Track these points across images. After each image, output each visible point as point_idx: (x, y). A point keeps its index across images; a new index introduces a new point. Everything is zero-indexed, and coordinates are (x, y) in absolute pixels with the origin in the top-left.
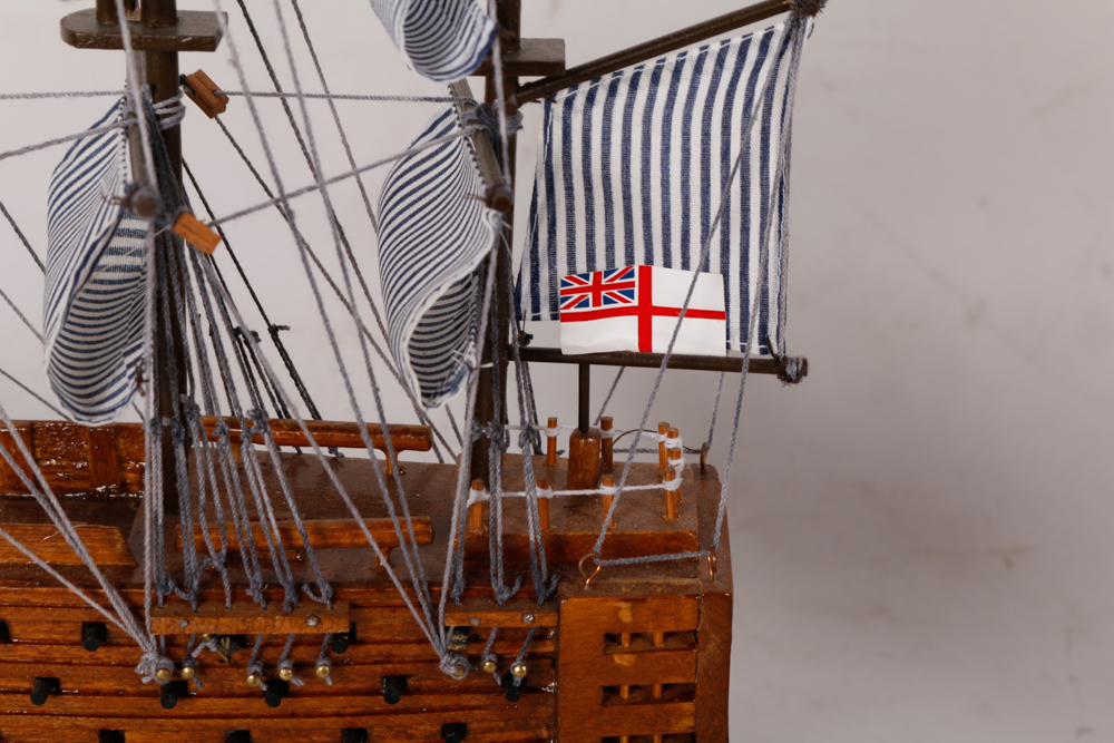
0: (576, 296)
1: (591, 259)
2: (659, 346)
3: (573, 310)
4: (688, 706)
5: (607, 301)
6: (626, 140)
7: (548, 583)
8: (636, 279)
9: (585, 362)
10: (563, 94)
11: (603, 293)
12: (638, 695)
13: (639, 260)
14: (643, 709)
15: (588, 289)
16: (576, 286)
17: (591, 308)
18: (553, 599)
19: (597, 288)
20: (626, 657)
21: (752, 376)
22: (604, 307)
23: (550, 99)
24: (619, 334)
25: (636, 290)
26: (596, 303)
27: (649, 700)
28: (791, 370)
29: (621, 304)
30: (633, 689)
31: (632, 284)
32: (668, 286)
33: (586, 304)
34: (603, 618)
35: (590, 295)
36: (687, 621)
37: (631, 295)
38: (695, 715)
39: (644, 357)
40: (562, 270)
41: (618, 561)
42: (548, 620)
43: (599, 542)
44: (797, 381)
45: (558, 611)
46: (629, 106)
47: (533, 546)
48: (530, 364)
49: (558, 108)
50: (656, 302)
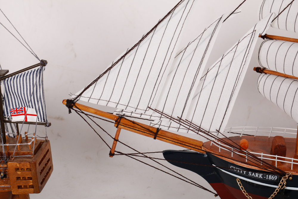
0: (13, 112)
1: (16, 106)
2: (28, 121)
3: (13, 114)
4: (31, 181)
5: (19, 113)
6: (17, 87)
7: (6, 160)
8: (23, 109)
9: (17, 123)
10: (7, 79)
11: (18, 112)
12: (24, 179)
13: (24, 106)
14: (24, 181)
15: (15, 111)
16: (13, 110)
17: (16, 114)
18: (7, 163)
19: (17, 111)
20: (19, 172)
21: (37, 125)
22: (18, 114)
23: (5, 80)
24: (21, 118)
25: (24, 111)
26: (17, 113)
27: (25, 179)
28: (47, 125)
29: (21, 113)
30: (23, 178)
31: (23, 110)
32: (30, 111)
33: (15, 113)
34: (14, 166)
35: (16, 112)
36: (29, 167)
37: (23, 112)
38: (32, 182)
39: (26, 122)
40: (12, 107)
41: (17, 156)
42: (5, 166)
43: (14, 153)
44: (49, 126)
45: (7, 165)
46: (17, 81)
47: (3, 154)
48: (7, 123)
49: (6, 81)
50: (27, 113)
